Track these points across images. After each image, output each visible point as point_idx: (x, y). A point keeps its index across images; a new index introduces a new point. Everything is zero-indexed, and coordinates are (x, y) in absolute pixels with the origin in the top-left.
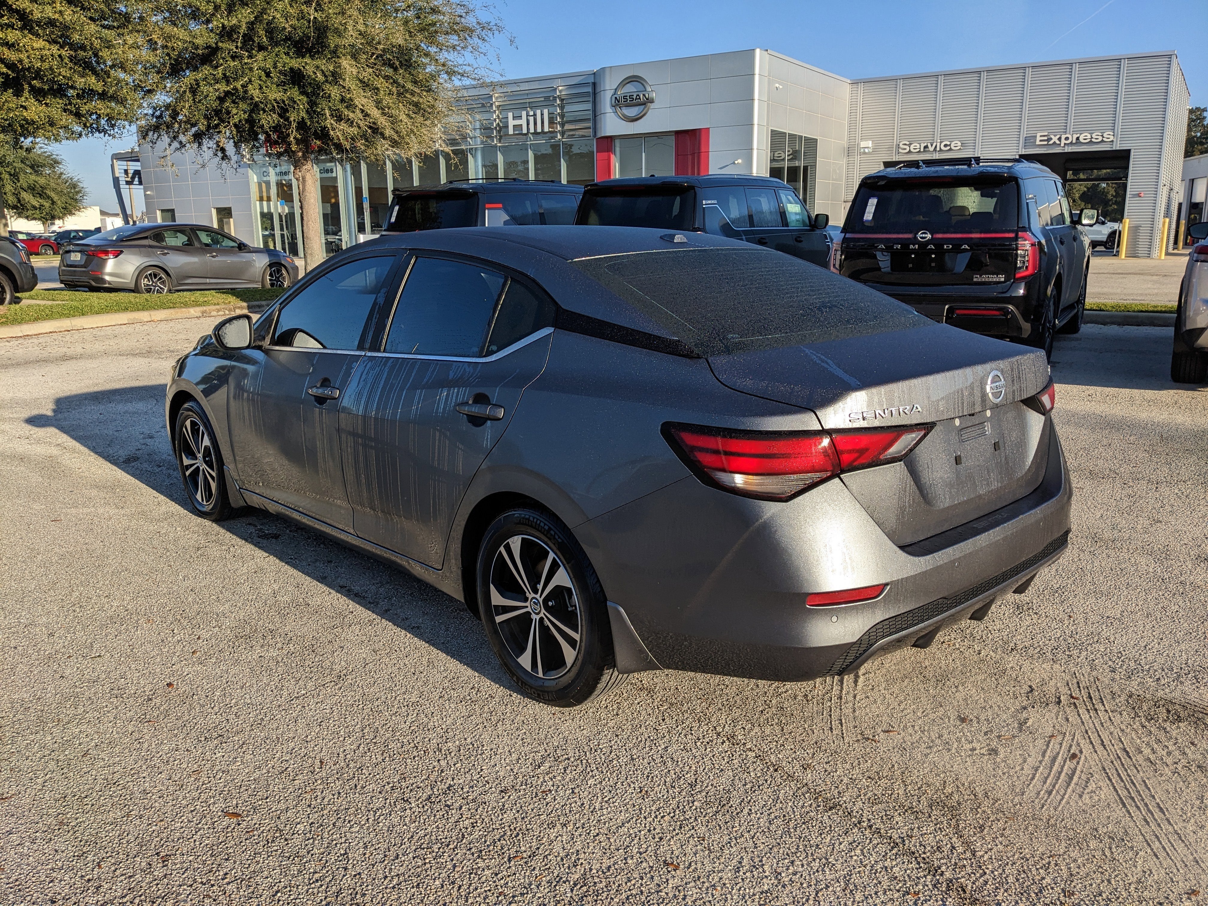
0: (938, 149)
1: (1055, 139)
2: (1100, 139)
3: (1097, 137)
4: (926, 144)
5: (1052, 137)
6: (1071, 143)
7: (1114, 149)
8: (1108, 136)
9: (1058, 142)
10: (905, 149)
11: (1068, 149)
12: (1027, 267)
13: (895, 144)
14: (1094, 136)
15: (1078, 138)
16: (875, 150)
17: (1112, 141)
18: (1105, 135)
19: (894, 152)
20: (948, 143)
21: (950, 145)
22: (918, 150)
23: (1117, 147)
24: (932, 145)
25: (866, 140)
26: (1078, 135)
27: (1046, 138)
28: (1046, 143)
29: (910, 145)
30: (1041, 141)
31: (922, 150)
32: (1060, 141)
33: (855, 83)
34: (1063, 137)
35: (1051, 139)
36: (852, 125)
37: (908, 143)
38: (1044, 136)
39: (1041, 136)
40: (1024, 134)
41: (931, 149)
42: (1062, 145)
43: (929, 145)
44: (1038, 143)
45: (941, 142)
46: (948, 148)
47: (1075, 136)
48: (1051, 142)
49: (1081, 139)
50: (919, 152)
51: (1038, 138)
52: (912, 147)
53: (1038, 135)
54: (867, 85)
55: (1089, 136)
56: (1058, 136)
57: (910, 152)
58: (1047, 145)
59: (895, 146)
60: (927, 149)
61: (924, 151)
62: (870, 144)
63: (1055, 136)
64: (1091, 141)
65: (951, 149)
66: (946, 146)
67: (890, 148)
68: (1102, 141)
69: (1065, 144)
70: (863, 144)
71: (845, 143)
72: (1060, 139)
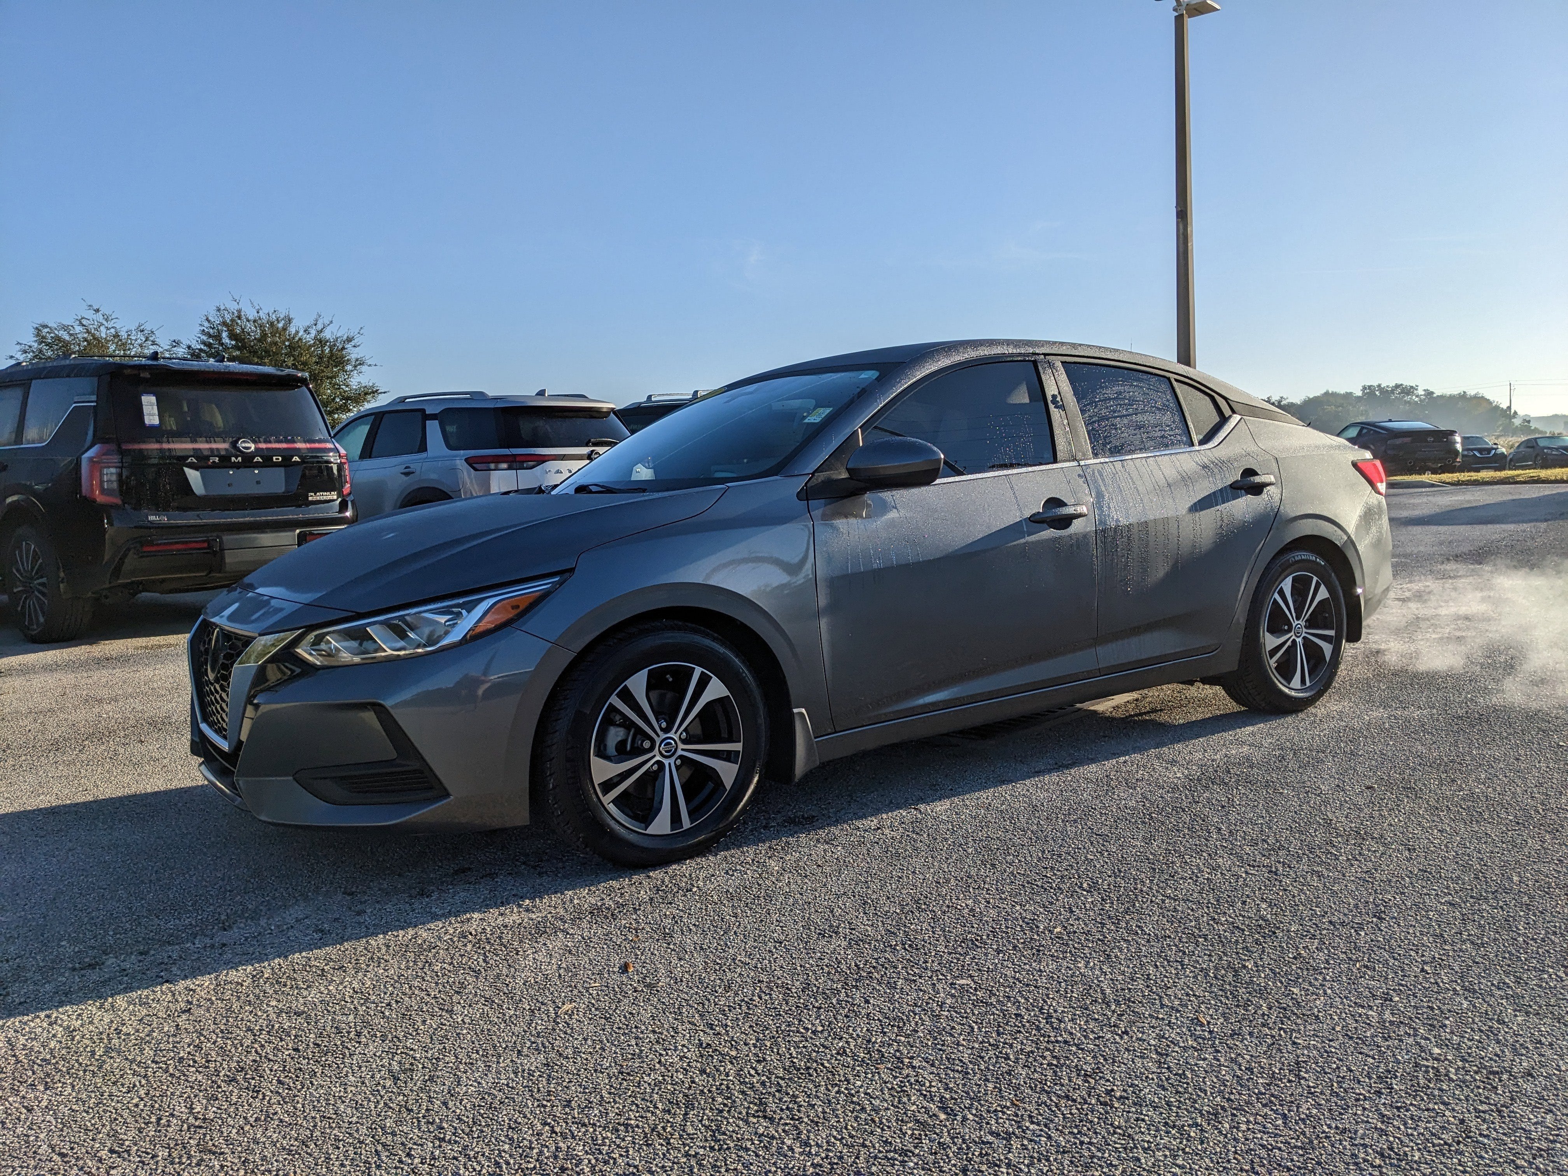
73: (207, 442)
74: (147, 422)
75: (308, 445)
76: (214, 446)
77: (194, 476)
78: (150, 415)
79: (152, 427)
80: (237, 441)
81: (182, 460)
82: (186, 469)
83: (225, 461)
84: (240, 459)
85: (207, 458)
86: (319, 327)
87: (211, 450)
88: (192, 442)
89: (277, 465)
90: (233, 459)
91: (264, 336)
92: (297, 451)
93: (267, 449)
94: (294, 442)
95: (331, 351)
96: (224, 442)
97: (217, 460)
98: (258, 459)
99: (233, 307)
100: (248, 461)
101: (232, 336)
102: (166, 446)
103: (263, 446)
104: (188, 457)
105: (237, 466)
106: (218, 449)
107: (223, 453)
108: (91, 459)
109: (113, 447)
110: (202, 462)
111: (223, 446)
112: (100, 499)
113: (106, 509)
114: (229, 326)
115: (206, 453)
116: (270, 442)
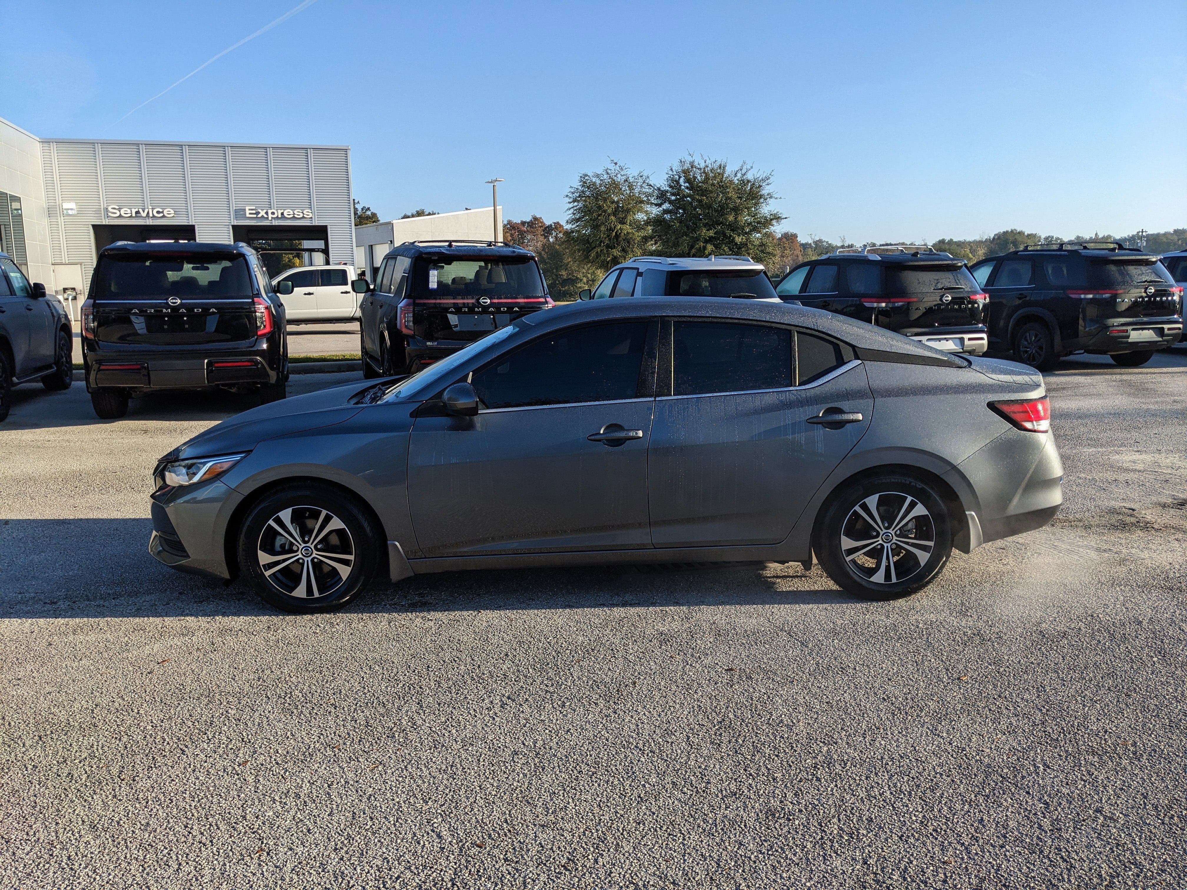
0: (151, 215)
1: (262, 213)
2: (301, 216)
3: (298, 214)
4: (137, 210)
5: (260, 211)
6: (277, 217)
7: (314, 224)
8: (308, 213)
9: (266, 216)
10: (115, 213)
11: (276, 223)
12: (265, 326)
13: (102, 207)
14: (295, 212)
15: (282, 214)
16: (80, 213)
17: (311, 218)
18: (305, 212)
19: (103, 215)
20: (161, 210)
21: (162, 212)
22: (129, 215)
23: (316, 223)
24: (144, 211)
25: (69, 201)
26: (282, 211)
27: (254, 212)
28: (255, 216)
29: (119, 210)
30: (250, 214)
31: (134, 215)
32: (267, 215)
33: (46, 142)
34: (270, 212)
35: (259, 213)
36: (50, 185)
37: (117, 207)
38: (252, 210)
39: (250, 210)
40: (233, 207)
41: (144, 215)
42: (270, 219)
43: (141, 211)
44: (248, 215)
45: (153, 209)
46: (161, 215)
47: (280, 212)
48: (260, 216)
49: (285, 214)
50: (131, 216)
51: (248, 212)
52: (122, 212)
53: (247, 208)
54: (60, 145)
55: (292, 213)
56: (265, 211)
57: (120, 216)
58: (257, 217)
59: (102, 210)
60: (139, 215)
61: (136, 217)
62: (72, 205)
63: (262, 210)
64: (294, 217)
65: (164, 216)
66: (158, 212)
67: (98, 211)
68: (303, 217)
69: (272, 218)
70: (66, 205)
71: (44, 204)
72: (267, 213)
73: (462, 299)
74: (430, 286)
75: (526, 300)
76: (466, 301)
77: (453, 319)
78: (432, 282)
79: (433, 290)
80: (479, 299)
81: (446, 310)
82: (448, 315)
83: (471, 310)
84: (480, 309)
85: (461, 308)
86: (744, 171)
87: (464, 304)
88: (454, 299)
89: (504, 312)
90: (476, 309)
91: (707, 178)
92: (517, 304)
93: (498, 303)
94: (516, 298)
95: (751, 188)
96: (473, 298)
97: (466, 310)
98: (491, 309)
99: (689, 159)
100: (485, 310)
101: (687, 180)
102: (438, 301)
103: (496, 301)
104: (450, 308)
105: (478, 313)
106: (468, 303)
107: (470, 305)
108: (401, 307)
109: (411, 301)
110: (458, 310)
111: (471, 301)
112: (405, 331)
113: (407, 337)
114: (686, 172)
115: (460, 305)
116: (501, 298)
